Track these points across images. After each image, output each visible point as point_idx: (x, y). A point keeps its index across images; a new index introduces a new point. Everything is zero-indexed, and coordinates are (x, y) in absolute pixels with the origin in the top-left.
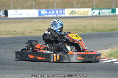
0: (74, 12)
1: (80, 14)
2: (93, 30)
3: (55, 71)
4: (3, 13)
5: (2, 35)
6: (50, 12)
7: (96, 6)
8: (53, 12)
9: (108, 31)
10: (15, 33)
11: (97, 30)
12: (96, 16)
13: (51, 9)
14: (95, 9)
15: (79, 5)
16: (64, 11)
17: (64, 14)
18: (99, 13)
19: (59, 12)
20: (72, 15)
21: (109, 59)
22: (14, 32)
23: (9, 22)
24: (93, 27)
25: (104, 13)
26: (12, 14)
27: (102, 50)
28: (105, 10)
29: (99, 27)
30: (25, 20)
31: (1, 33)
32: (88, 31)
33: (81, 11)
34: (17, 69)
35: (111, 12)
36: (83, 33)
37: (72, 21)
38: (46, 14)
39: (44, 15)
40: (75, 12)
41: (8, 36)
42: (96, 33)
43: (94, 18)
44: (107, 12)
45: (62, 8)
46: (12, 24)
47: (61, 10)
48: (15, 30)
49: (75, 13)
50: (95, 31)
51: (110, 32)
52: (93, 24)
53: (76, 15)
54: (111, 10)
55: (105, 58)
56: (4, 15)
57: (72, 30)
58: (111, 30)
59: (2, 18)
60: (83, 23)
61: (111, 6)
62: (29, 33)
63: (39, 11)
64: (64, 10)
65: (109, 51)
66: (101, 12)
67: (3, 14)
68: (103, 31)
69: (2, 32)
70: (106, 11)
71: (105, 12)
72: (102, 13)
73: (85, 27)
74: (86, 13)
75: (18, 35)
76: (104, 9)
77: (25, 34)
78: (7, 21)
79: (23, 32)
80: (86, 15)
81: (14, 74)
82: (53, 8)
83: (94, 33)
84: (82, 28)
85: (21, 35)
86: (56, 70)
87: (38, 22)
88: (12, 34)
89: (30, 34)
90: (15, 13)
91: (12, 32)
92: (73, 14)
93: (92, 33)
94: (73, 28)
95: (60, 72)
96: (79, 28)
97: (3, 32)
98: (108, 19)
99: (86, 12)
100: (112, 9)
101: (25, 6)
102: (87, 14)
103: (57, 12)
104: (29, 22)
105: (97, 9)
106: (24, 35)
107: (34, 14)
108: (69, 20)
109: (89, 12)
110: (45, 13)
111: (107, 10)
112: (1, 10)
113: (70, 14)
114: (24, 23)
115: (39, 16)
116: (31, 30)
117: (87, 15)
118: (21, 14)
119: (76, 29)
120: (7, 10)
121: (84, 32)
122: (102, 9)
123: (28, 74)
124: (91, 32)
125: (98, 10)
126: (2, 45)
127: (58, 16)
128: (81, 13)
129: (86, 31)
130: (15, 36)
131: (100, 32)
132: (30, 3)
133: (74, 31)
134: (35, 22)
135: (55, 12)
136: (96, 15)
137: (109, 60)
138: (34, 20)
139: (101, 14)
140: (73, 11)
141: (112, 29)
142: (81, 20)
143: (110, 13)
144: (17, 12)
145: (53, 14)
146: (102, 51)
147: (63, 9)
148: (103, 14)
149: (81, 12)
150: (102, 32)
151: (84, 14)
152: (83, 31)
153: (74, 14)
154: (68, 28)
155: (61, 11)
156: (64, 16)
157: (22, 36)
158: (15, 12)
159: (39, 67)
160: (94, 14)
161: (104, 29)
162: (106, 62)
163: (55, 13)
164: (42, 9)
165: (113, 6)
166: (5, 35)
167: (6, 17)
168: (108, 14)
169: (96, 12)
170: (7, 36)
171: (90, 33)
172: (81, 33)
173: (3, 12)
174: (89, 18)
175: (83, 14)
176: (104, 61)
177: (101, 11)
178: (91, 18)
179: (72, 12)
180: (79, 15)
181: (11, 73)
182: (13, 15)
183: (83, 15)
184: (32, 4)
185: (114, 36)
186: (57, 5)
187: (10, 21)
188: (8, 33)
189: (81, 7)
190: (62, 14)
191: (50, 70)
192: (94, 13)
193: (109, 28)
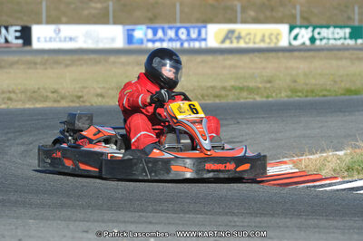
0: (236, 34)
1: (254, 43)
2: (294, 91)
3: (181, 215)
4: (18, 34)
5: (16, 101)
6: (160, 34)
7: (303, 18)
8: (171, 33)
9: (341, 94)
10: (55, 95)
11: (307, 91)
12: (302, 47)
13: (166, 26)
14: (300, 27)
15: (252, 13)
16: (203, 31)
17: (205, 40)
18: (313, 40)
19: (188, 34)
20: (227, 45)
21: (347, 179)
22: (53, 92)
23: (35, 63)
24: (295, 81)
25: (328, 39)
26: (45, 38)
27: (323, 151)
28: (331, 29)
29: (313, 81)
30: (86, 57)
31: (12, 96)
32: (280, 93)
33: (256, 33)
34: (62, 206)
35: (347, 35)
36: (264, 99)
37: (228, 63)
38: (149, 40)
39: (141, 42)
40: (239, 33)
41: (33, 104)
42: (304, 99)
43: (296, 54)
44: (336, 36)
45: (198, 21)
46: (46, 69)
47: (194, 27)
48: (56, 87)
49: (239, 38)
50: (300, 94)
51: (347, 97)
52: (294, 73)
53: (242, 45)
54: (348, 31)
55: (336, 178)
56: (20, 41)
57: (230, 90)
58: (349, 91)
59: (14, 49)
60: (264, 68)
61: (349, 18)
62: (98, 95)
63: (128, 30)
64: (205, 27)
65: (345, 154)
66: (316, 36)
67: (17, 38)
68: (325, 93)
69: (14, 92)
70: (333, 33)
71: (330, 36)
72: (321, 40)
73: (270, 82)
74: (273, 37)
75: (64, 104)
76: (328, 27)
77: (85, 98)
78: (29, 58)
79: (80, 94)
80: (272, 45)
81: (54, 220)
82: (169, 22)
83: (297, 98)
84: (260, 86)
85: (72, 101)
86: (185, 212)
87: (123, 64)
88: (46, 99)
89: (100, 99)
90: (53, 35)
91: (45, 94)
92: (231, 42)
93: (291, 99)
94: (233, 83)
95: (199, 216)
96: (252, 84)
97: (17, 91)
98: (341, 59)
99: (271, 34)
100: (352, 28)
101: (86, 12)
102: (274, 40)
103: (183, 34)
104: (97, 63)
105: (307, 27)
106: (83, 102)
107: (113, 40)
108: (220, 58)
109: (280, 34)
110: (146, 35)
111: (338, 30)
112: (12, 25)
113: (223, 42)
114: (81, 65)
115: (128, 47)
116: (104, 88)
117: (276, 43)
118: (71, 39)
119: (241, 85)
120: (28, 24)
121: (267, 97)
122: (321, 27)
123: (98, 221)
124: (287, 96)
125: (310, 29)
126: (14, 132)
127: (186, 45)
128: (258, 39)
129: (274, 95)
130: (56, 105)
131: (317, 98)
132: (99, 5)
133: (236, 93)
134: (114, 63)
135: (177, 34)
136: (304, 44)
137: (347, 182)
138: (112, 59)
139: (318, 43)
140: (232, 32)
141: (353, 88)
142: (257, 60)
143: (345, 39)
144: (59, 30)
145: (171, 40)
146: (324, 155)
147: (200, 25)
148: (324, 42)
149: (255, 35)
150: (324, 96)
151: (267, 40)
152: (265, 94)
153: (235, 41)
154: (219, 85)
155: (196, 31)
156: (203, 45)
157: (78, 105)
158: (55, 31)
159: (131, 200)
160: (295, 43)
161: (328, 88)
162: (338, 190)
163: (178, 38)
164: (138, 22)
165: (357, 17)
166: (24, 102)
167: (27, 48)
168: (339, 43)
169: (303, 37)
170: (32, 106)
171: (286, 99)
172: (258, 99)
173: (16, 31)
174: (280, 54)
175: (263, 40)
176: (330, 185)
177: (319, 33)
178: (287, 54)
179: (230, 35)
180: (251, 45)
181: (48, 219)
182: (46, 41)
183: (263, 45)
184: (107, 9)
185: (358, 111)
186: (182, 12)
187: (38, 59)
188: (34, 95)
189: (256, 21)
190: (199, 39)
191: (167, 211)
192: (295, 38)
193: (343, 85)
